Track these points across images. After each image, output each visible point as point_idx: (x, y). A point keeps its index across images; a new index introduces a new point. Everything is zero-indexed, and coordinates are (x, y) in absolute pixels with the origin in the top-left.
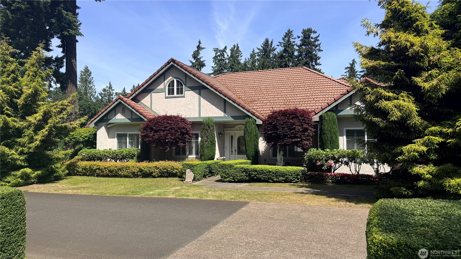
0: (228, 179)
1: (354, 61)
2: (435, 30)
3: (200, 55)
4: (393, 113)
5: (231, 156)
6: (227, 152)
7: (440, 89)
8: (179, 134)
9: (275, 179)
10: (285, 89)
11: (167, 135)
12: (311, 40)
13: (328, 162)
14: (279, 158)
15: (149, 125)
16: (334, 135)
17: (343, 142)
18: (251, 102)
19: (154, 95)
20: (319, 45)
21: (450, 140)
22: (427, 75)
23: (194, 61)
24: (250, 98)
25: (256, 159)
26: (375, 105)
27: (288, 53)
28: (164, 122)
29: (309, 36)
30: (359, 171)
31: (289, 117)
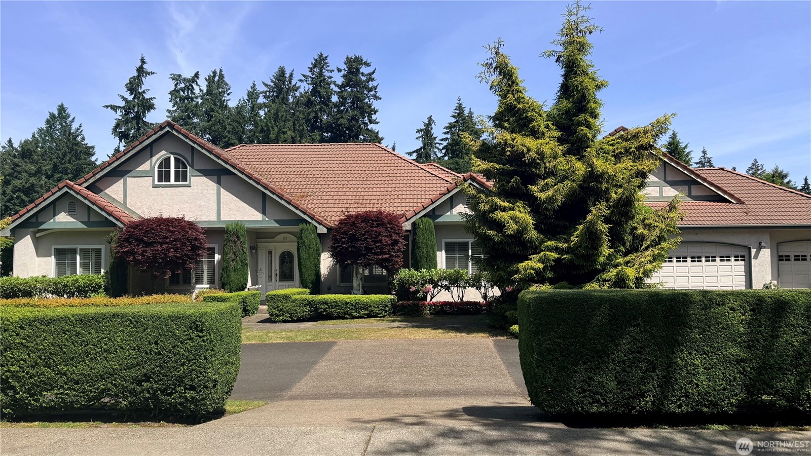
0: (281, 318)
1: (430, 118)
2: (552, 131)
3: (143, 86)
4: (509, 226)
5: (267, 284)
6: (262, 278)
7: (556, 200)
8: (189, 248)
9: (354, 314)
10: (354, 179)
11: (168, 250)
12: (362, 77)
13: (426, 287)
14: (355, 284)
15: (134, 235)
16: (431, 250)
17: (441, 257)
18: (303, 196)
19: (130, 181)
20: (376, 88)
21: (565, 256)
22: (543, 183)
23: (130, 98)
24: (299, 190)
25: (316, 286)
26: (490, 215)
27: (320, 96)
28: (161, 229)
29: (358, 70)
30: (463, 297)
31: (373, 224)
